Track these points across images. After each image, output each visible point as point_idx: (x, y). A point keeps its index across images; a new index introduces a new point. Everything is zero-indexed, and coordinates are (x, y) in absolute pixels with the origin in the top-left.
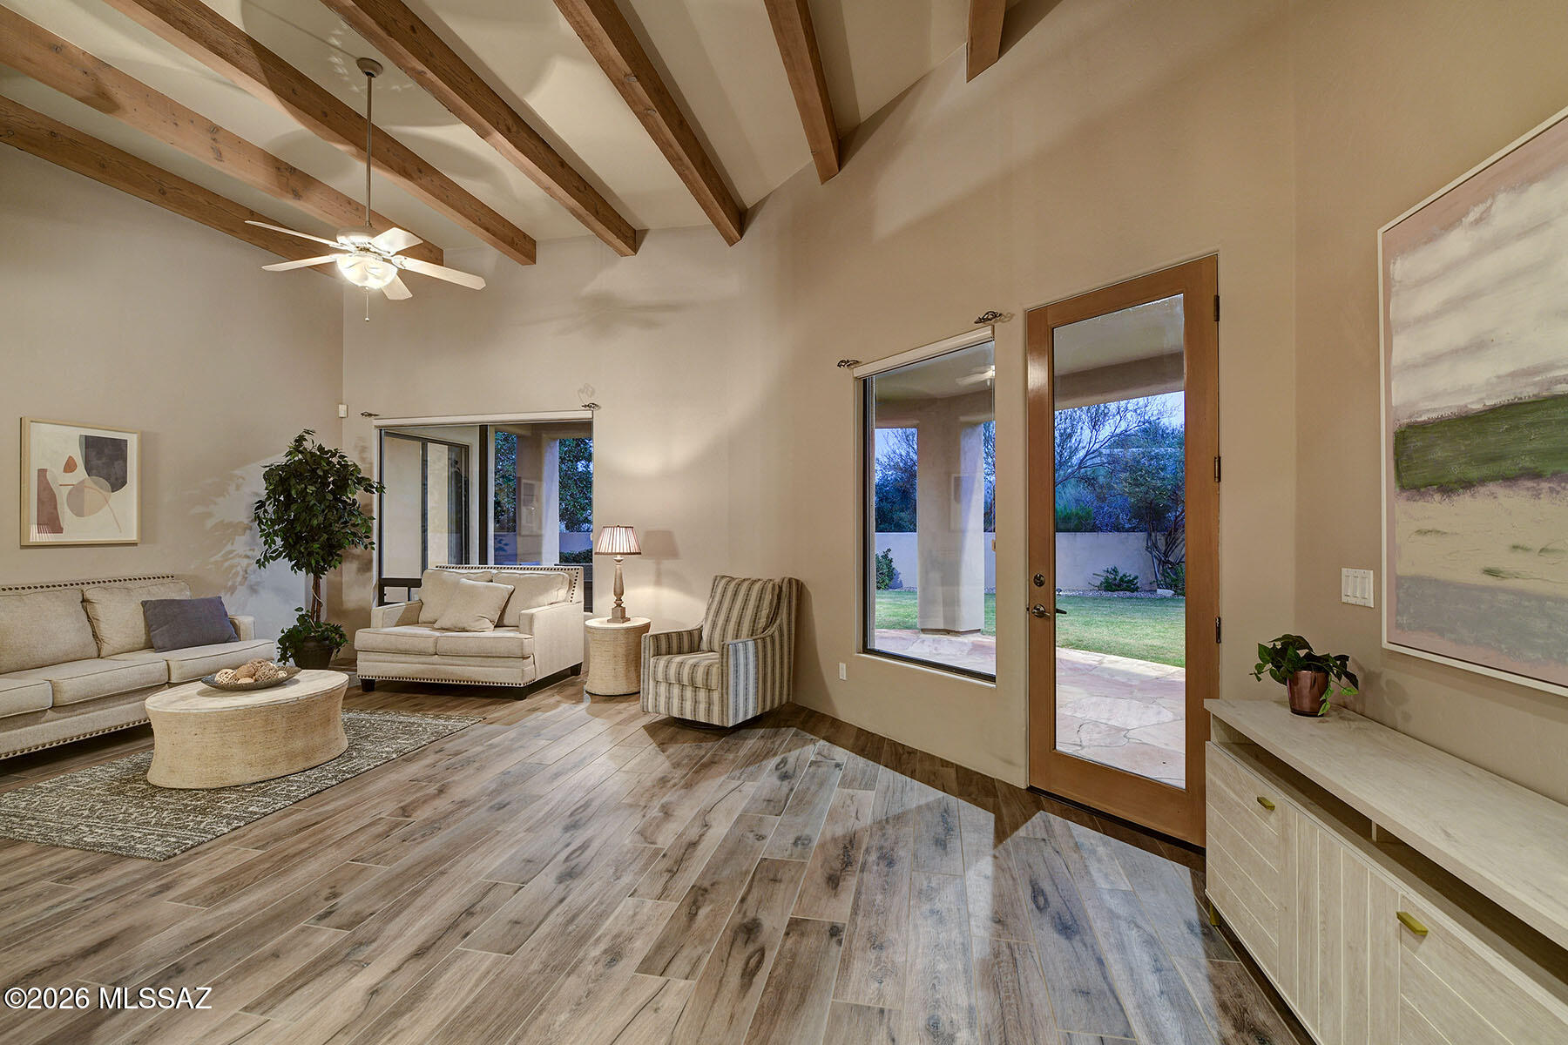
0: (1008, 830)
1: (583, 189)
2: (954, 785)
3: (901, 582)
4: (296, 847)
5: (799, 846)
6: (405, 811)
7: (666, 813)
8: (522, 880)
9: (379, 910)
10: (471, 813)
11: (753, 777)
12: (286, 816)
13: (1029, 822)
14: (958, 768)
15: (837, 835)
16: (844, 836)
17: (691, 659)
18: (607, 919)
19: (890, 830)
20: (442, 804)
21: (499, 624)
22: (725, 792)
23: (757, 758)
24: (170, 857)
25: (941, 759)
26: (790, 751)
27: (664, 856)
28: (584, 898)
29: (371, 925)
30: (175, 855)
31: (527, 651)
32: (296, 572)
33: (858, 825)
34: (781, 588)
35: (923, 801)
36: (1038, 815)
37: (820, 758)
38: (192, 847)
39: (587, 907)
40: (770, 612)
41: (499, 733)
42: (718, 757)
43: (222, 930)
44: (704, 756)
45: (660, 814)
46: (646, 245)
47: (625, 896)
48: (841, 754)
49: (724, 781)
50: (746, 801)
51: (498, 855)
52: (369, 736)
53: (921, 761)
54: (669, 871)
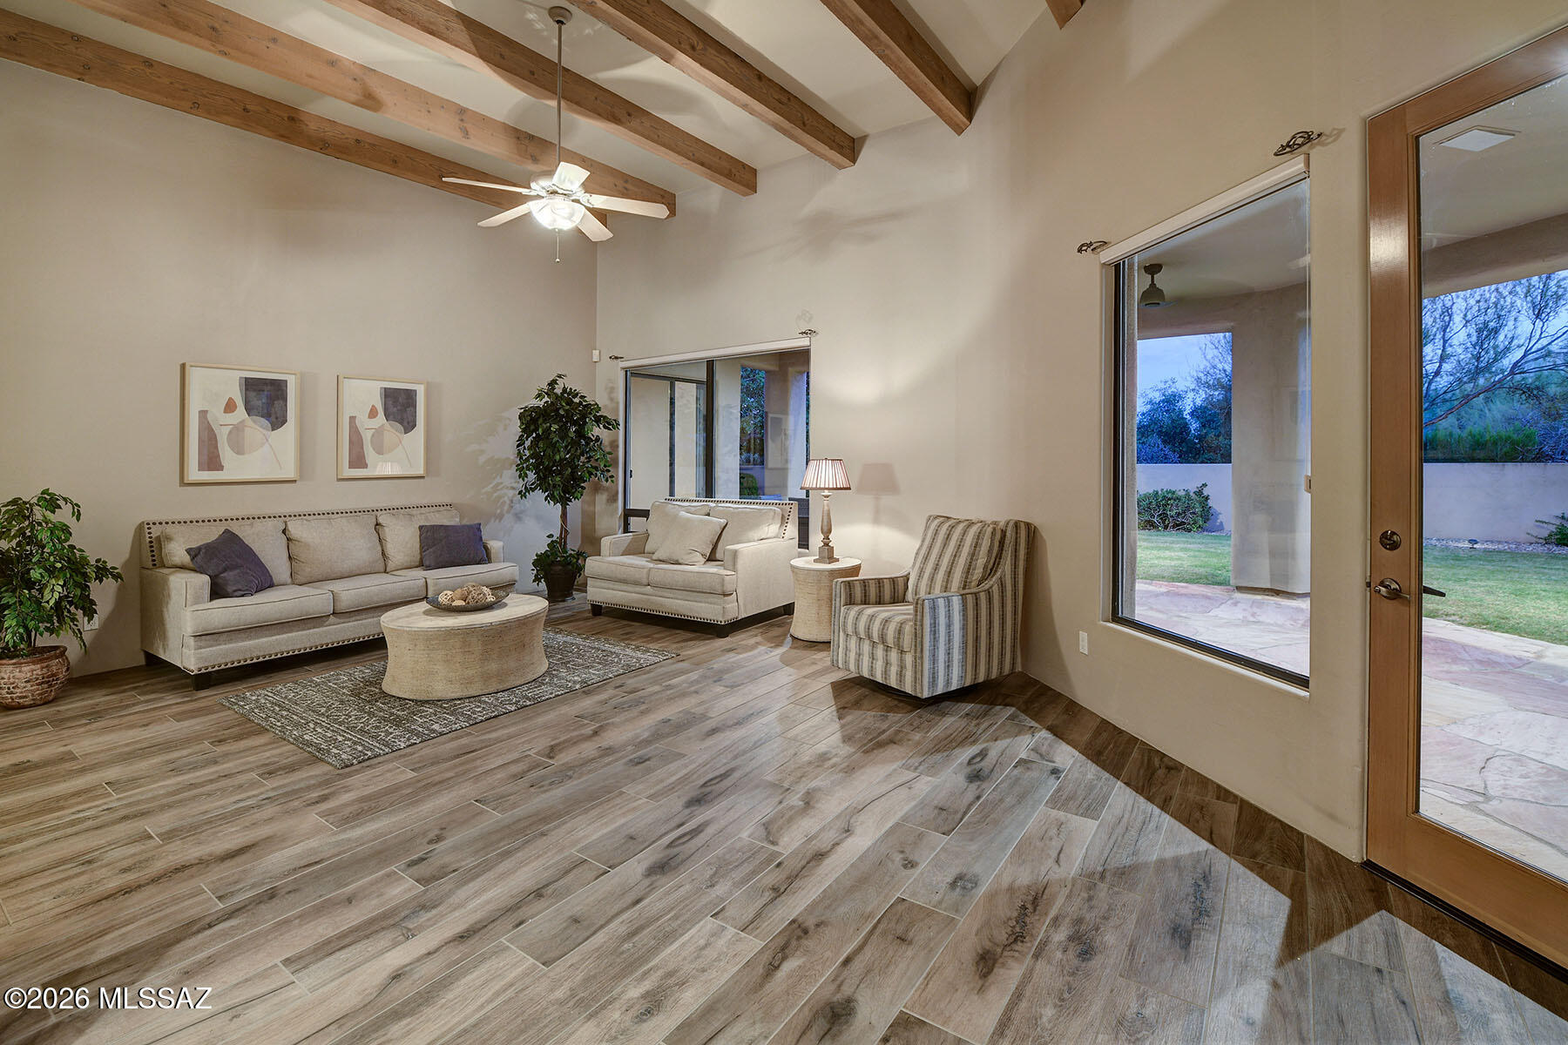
0: (1311, 936)
1: (785, 100)
2: (1229, 832)
3: (1221, 523)
4: (443, 775)
5: (958, 890)
6: (552, 752)
7: (807, 803)
8: (611, 863)
9: (461, 867)
10: (609, 764)
11: (933, 770)
12: (457, 738)
13: (1355, 930)
14: (1244, 805)
15: (1018, 883)
16: (1029, 887)
17: (883, 612)
18: (671, 944)
19: (1103, 890)
20: (588, 749)
21: (711, 558)
22: (891, 786)
23: (946, 745)
24: (347, 766)
25: (1219, 787)
26: (996, 740)
27: (779, 865)
28: (659, 905)
29: (445, 884)
30: (352, 764)
31: (729, 588)
32: (549, 502)
33: (1058, 873)
34: (1004, 533)
35: (1169, 853)
36: (1376, 917)
37: (1034, 757)
38: (369, 759)
39: (658, 919)
40: (988, 562)
41: (683, 672)
42: (901, 735)
43: (329, 858)
44: (884, 731)
45: (801, 803)
46: (865, 155)
47: (707, 915)
48: (1066, 756)
49: (895, 770)
50: (913, 803)
51: (606, 823)
52: (569, 662)
53: (1186, 783)
54: (774, 889)
